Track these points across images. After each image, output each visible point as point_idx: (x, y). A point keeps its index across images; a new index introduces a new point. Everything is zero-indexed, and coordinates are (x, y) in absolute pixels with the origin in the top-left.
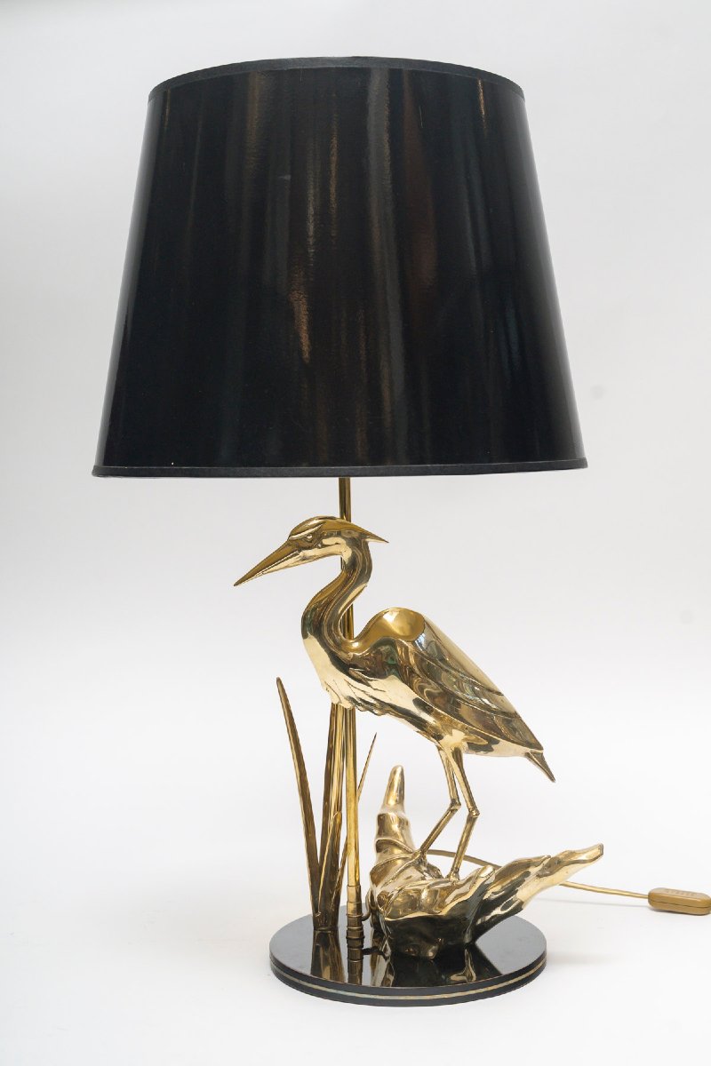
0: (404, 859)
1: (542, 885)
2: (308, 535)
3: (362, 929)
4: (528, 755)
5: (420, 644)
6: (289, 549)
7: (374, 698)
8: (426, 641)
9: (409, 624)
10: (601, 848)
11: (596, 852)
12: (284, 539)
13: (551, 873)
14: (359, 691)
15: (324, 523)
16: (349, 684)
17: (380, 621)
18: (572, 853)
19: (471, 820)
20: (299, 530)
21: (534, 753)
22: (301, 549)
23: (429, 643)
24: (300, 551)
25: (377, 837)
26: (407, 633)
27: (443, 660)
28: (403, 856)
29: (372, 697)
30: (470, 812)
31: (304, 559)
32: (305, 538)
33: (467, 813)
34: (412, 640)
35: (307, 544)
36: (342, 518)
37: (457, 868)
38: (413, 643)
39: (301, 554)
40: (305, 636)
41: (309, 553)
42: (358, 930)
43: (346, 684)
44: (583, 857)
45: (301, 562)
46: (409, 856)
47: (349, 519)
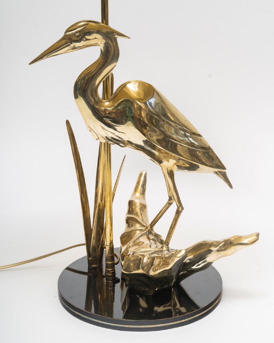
0: (140, 230)
1: (219, 255)
2: (77, 32)
3: (114, 270)
4: (216, 173)
5: (150, 104)
6: (64, 41)
7: (119, 137)
8: (155, 102)
9: (144, 91)
10: (258, 235)
11: (254, 237)
12: (62, 35)
13: (225, 250)
14: (110, 133)
15: (87, 24)
16: (103, 128)
17: (124, 89)
18: (240, 238)
19: (178, 213)
20: (71, 29)
21: (220, 172)
22: (72, 41)
23: (156, 104)
24: (72, 43)
25: (127, 214)
26: (142, 97)
27: (165, 115)
28: (140, 228)
29: (117, 136)
30: (178, 208)
31: (74, 48)
32: (74, 34)
33: (176, 208)
34: (144, 101)
35: (76, 38)
36: (103, 22)
37: (168, 242)
38: (145, 103)
39: (72, 45)
40: (76, 97)
41: (77, 44)
42: (111, 270)
43: (101, 128)
44: (245, 241)
45: (72, 50)
46: (143, 228)
47: (107, 23)
